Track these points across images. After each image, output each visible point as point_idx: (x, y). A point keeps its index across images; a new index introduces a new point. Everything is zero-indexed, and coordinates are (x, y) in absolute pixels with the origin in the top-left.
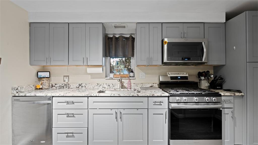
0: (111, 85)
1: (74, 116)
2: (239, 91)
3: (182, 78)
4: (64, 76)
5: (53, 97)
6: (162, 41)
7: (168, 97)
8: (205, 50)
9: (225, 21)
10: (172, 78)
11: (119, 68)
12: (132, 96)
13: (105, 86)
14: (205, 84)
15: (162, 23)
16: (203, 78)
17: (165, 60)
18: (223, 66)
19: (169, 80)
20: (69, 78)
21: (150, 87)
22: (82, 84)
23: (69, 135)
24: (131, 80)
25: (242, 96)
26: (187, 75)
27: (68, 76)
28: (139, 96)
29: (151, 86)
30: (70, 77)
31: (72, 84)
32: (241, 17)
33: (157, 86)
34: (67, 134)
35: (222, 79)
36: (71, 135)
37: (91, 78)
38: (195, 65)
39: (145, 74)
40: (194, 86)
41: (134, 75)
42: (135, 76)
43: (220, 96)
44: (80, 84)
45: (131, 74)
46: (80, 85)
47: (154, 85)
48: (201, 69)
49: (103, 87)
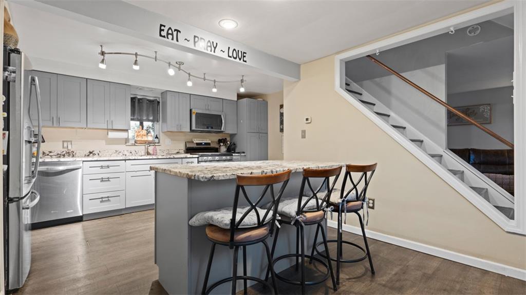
0: (134, 152)
1: (109, 180)
2: (244, 153)
3: (206, 144)
4: (63, 142)
5: (84, 161)
6: (191, 110)
7: (198, 158)
8: (223, 121)
9: (236, 100)
10: (197, 144)
11: (141, 133)
12: (169, 158)
13: (126, 153)
14: (223, 149)
15: (190, 94)
16: (222, 144)
17: (194, 128)
18: (235, 134)
19: (195, 146)
20: (71, 144)
22: (93, 151)
23: (104, 199)
24: (157, 147)
25: (245, 155)
26: (210, 142)
27: (71, 142)
28: (175, 157)
29: (177, 152)
30: (73, 143)
31: (78, 151)
32: (245, 100)
33: (183, 152)
34: (101, 200)
35: (234, 144)
36: (107, 199)
37: (106, 144)
38: (216, 133)
39: (171, 140)
40: (216, 150)
41: (159, 141)
42: (161, 142)
43: (232, 155)
44: (91, 151)
45: (157, 140)
46: (91, 153)
47: (181, 151)
48: (220, 136)
49: (123, 155)
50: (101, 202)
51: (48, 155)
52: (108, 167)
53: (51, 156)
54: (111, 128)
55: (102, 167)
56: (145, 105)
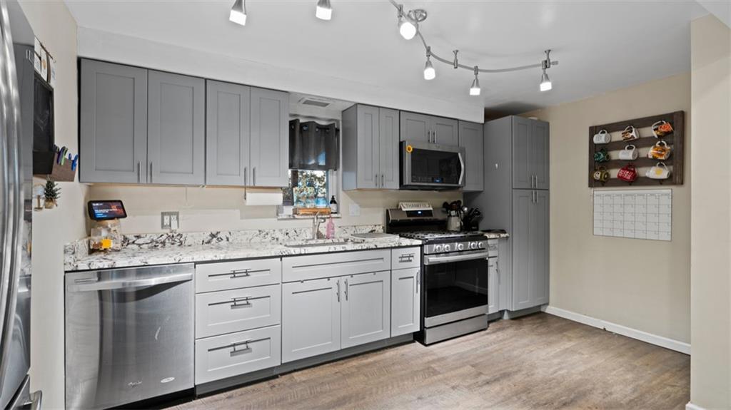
0: (292, 233)
1: (248, 304)
2: (503, 232)
3: (425, 213)
4: (163, 214)
5: (196, 263)
6: (401, 145)
7: (421, 246)
8: (462, 166)
9: (483, 122)
10: (410, 213)
11: (305, 192)
12: (367, 249)
13: (278, 235)
14: (455, 223)
15: (400, 111)
16: (453, 213)
17: (407, 181)
18: (479, 192)
19: (405, 217)
20: (178, 219)
21: (370, 232)
22: (218, 233)
23: (237, 348)
24: (334, 221)
25: (507, 237)
26: (431, 209)
27: (177, 214)
28: (379, 247)
29: (370, 230)
30: (180, 216)
31: (190, 234)
32: (506, 120)
33: (381, 231)
34: (232, 349)
35: (479, 213)
36: (244, 347)
37: (242, 218)
38: (440, 190)
39: (360, 206)
40: (442, 226)
41: (338, 208)
42: (341, 211)
43: (486, 239)
44: (214, 233)
45: (333, 207)
46: (213, 236)
47: (377, 228)
48: (449, 197)
49: (273, 238)
50: (233, 353)
51: (133, 242)
52: (247, 273)
53: (139, 245)
54: (252, 185)
55: (234, 275)
56: (312, 137)
